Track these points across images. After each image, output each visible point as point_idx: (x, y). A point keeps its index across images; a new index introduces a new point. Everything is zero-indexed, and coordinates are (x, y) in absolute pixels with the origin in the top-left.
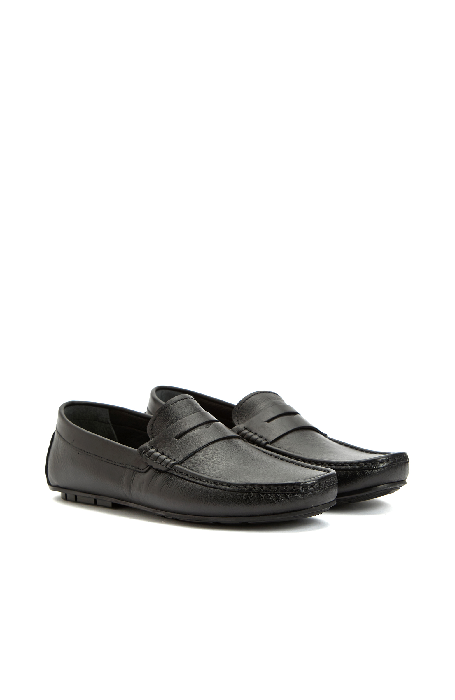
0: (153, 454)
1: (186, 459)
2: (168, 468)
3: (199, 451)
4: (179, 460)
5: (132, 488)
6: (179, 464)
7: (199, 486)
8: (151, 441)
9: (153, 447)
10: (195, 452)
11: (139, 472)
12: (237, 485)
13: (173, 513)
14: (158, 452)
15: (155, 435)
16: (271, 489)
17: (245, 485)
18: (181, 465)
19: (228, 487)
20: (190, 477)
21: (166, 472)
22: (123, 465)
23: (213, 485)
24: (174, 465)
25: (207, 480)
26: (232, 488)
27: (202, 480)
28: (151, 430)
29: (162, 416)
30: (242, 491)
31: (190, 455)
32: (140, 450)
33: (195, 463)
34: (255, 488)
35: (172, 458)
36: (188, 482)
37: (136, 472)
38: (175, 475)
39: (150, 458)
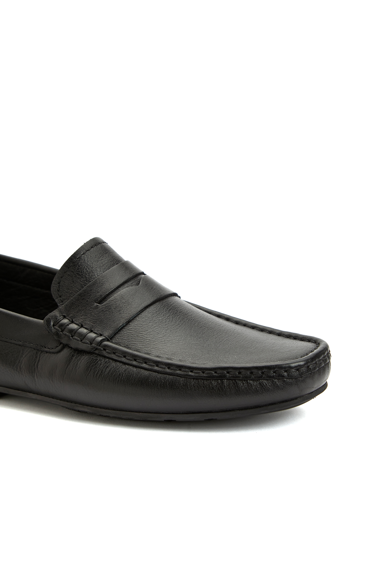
0: (68, 326)
1: (117, 332)
2: (94, 348)
3: (133, 319)
4: (107, 334)
5: (37, 375)
6: (108, 340)
7: (147, 373)
8: (61, 307)
9: (65, 317)
10: (129, 322)
11: (47, 352)
12: (203, 370)
13: (104, 409)
14: (75, 323)
15: (65, 299)
16: (254, 373)
17: (215, 369)
18: (112, 342)
19: (190, 373)
20: (129, 360)
21: (90, 352)
22: (21, 343)
23: (168, 370)
24: (102, 342)
25: (157, 363)
26: (196, 375)
27: (149, 364)
28: (59, 291)
29: (72, 272)
30: (211, 377)
31: (122, 326)
32: (46, 321)
33: (131, 338)
34: (231, 373)
35: (96, 331)
36: (127, 366)
37: (41, 353)
38: (105, 357)
39: (64, 332)
